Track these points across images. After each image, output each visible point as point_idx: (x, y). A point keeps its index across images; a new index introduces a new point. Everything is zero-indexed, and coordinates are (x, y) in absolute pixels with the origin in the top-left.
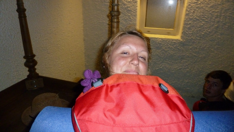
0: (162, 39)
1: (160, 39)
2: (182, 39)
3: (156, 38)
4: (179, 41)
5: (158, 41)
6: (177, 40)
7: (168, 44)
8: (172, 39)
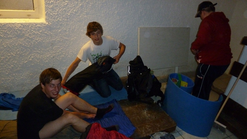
0: (22, 24)
1: (18, 24)
2: (47, 22)
3: (13, 24)
4: (45, 24)
5: (17, 27)
6: (42, 23)
7: (32, 29)
8: (34, 23)
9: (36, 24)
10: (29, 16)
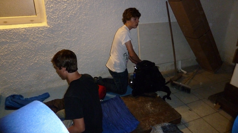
0: (25, 29)
1: (22, 29)
2: (48, 25)
3: (18, 29)
4: (47, 28)
5: (21, 32)
6: (44, 27)
7: (35, 33)
8: (37, 27)
9: (39, 28)
10: (32, 21)
